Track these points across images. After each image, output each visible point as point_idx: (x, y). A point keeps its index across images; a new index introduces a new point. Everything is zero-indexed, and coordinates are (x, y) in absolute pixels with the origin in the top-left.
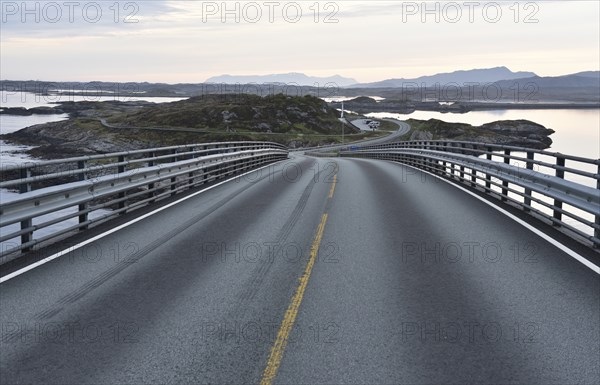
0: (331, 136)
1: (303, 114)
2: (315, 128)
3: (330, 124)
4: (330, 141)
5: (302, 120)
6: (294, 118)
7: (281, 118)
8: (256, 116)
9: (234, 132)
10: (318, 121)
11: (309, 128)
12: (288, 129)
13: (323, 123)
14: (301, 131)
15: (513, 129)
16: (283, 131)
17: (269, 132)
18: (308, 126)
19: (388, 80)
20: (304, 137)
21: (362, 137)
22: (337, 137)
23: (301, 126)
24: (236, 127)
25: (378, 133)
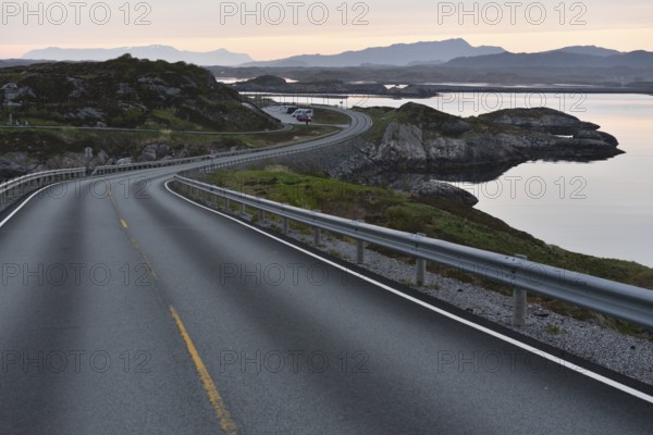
0: (229, 134)
1: (171, 91)
2: (196, 118)
3: (225, 111)
4: (227, 144)
5: (169, 102)
6: (151, 99)
7: (127, 98)
8: (74, 93)
9: (25, 125)
10: (201, 104)
11: (184, 118)
12: (141, 120)
13: (210, 107)
14: (168, 124)
15: (535, 122)
16: (131, 123)
17: (101, 126)
18: (182, 114)
19: (297, 57)
20: (172, 136)
21: (288, 136)
22: (241, 136)
23: (168, 114)
24: (28, 116)
25: (316, 128)
